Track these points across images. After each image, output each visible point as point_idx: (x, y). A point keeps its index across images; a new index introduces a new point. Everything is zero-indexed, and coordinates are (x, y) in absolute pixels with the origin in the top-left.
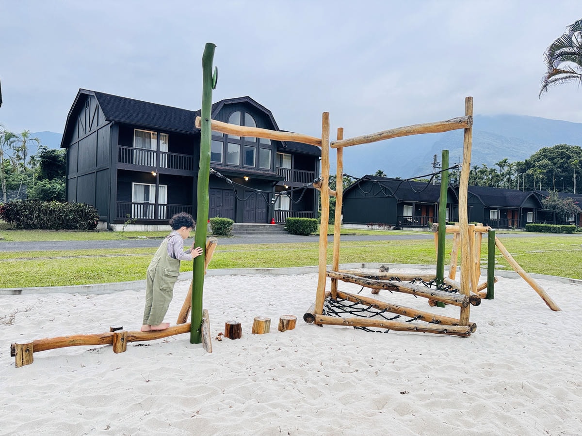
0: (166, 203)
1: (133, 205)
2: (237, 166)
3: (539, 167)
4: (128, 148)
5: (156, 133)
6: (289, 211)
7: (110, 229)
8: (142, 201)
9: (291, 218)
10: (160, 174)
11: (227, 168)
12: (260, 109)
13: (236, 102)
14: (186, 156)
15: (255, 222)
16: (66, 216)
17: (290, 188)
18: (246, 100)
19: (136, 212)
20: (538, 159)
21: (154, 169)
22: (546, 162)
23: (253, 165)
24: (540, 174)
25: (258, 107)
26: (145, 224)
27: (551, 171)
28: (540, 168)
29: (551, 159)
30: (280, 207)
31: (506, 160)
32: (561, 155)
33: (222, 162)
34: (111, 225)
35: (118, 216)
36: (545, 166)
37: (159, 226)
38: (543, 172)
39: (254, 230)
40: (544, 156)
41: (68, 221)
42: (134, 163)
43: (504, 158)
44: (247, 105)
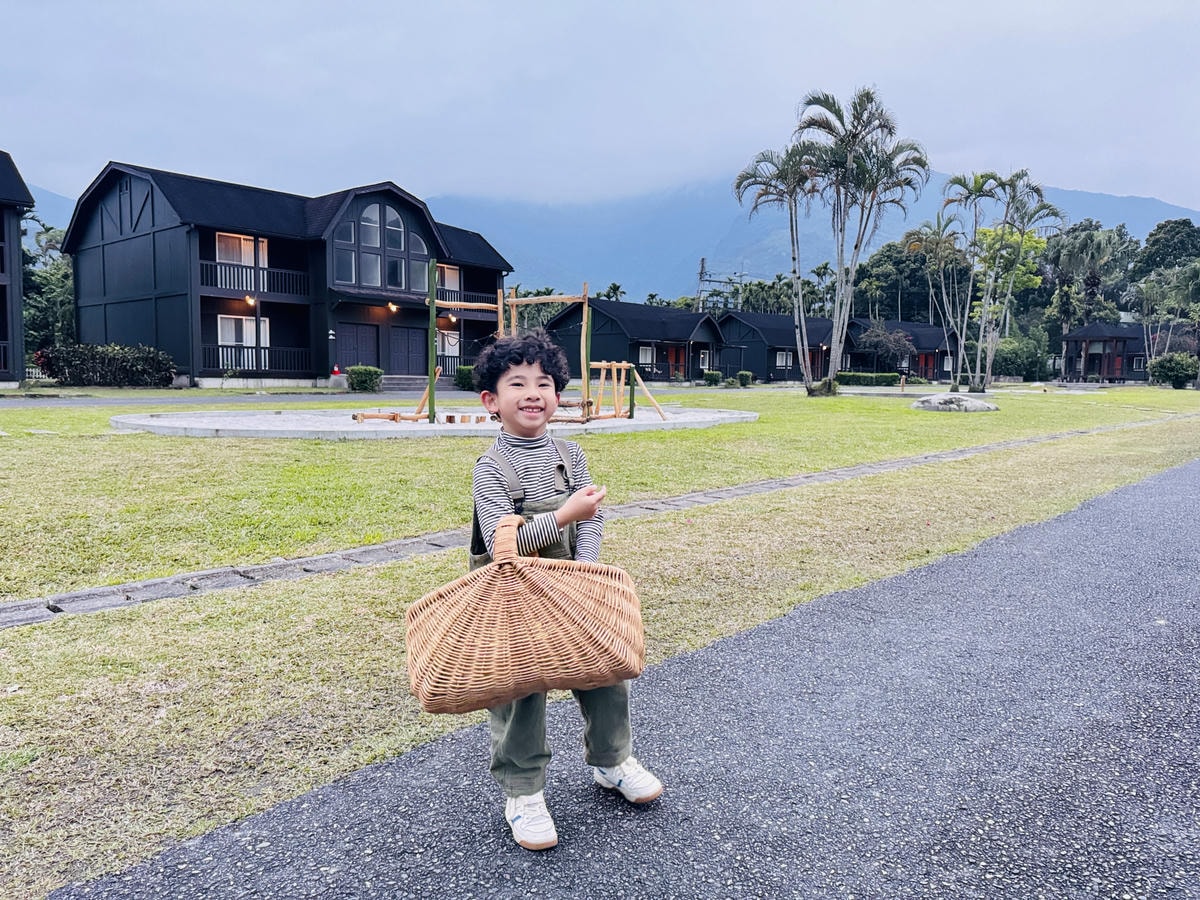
0: (268, 346)
1: (220, 349)
2: (377, 289)
3: (878, 277)
4: (209, 263)
5: (252, 238)
6: (459, 357)
7: (195, 385)
8: (233, 343)
9: (462, 367)
10: (262, 303)
11: (362, 292)
12: (410, 199)
13: (372, 190)
14: (299, 273)
15: (408, 374)
16: (132, 366)
17: (458, 321)
18: (387, 187)
19: (225, 359)
20: (877, 263)
21: (252, 295)
22: (889, 267)
23: (401, 286)
24: (877, 288)
25: (407, 197)
26: (243, 378)
27: (895, 285)
28: (878, 279)
29: (897, 263)
30: (443, 350)
31: (827, 264)
33: (354, 283)
34: (196, 379)
35: (205, 366)
36: (887, 276)
37: (264, 380)
38: (882, 287)
39: (409, 384)
40: (888, 257)
41: (133, 374)
42: (219, 286)
43: (824, 263)
44: (388, 195)
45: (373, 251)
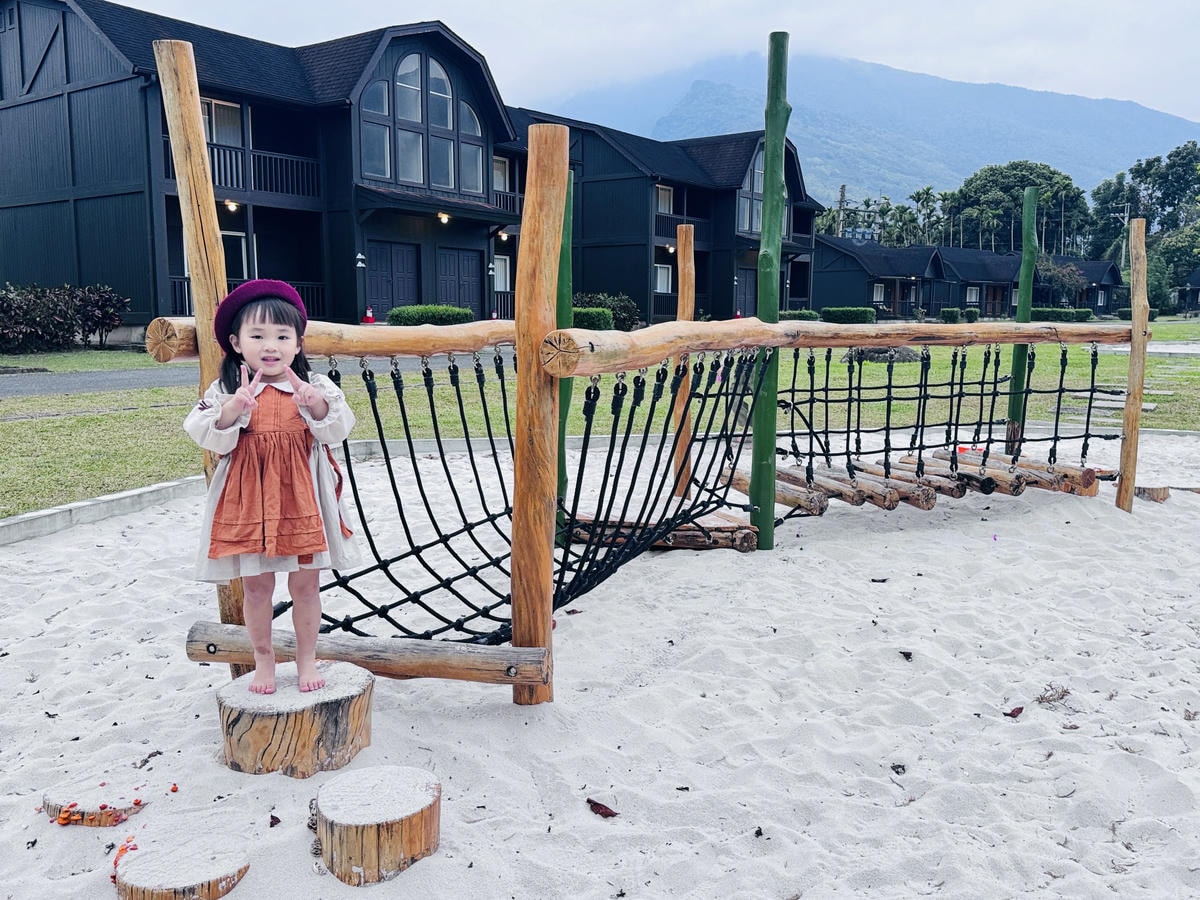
3: (988, 203)
10: (255, 209)
11: (399, 191)
18: (434, 30)
20: (984, 189)
21: (239, 196)
22: (998, 193)
23: (450, 184)
24: (993, 217)
25: (459, 47)
27: (1007, 213)
28: (990, 207)
29: (1006, 189)
31: (929, 189)
32: (1021, 182)
33: (389, 176)
36: (997, 203)
38: (997, 214)
40: (993, 182)
43: (927, 187)
44: (435, 42)
45: (411, 128)
